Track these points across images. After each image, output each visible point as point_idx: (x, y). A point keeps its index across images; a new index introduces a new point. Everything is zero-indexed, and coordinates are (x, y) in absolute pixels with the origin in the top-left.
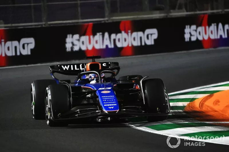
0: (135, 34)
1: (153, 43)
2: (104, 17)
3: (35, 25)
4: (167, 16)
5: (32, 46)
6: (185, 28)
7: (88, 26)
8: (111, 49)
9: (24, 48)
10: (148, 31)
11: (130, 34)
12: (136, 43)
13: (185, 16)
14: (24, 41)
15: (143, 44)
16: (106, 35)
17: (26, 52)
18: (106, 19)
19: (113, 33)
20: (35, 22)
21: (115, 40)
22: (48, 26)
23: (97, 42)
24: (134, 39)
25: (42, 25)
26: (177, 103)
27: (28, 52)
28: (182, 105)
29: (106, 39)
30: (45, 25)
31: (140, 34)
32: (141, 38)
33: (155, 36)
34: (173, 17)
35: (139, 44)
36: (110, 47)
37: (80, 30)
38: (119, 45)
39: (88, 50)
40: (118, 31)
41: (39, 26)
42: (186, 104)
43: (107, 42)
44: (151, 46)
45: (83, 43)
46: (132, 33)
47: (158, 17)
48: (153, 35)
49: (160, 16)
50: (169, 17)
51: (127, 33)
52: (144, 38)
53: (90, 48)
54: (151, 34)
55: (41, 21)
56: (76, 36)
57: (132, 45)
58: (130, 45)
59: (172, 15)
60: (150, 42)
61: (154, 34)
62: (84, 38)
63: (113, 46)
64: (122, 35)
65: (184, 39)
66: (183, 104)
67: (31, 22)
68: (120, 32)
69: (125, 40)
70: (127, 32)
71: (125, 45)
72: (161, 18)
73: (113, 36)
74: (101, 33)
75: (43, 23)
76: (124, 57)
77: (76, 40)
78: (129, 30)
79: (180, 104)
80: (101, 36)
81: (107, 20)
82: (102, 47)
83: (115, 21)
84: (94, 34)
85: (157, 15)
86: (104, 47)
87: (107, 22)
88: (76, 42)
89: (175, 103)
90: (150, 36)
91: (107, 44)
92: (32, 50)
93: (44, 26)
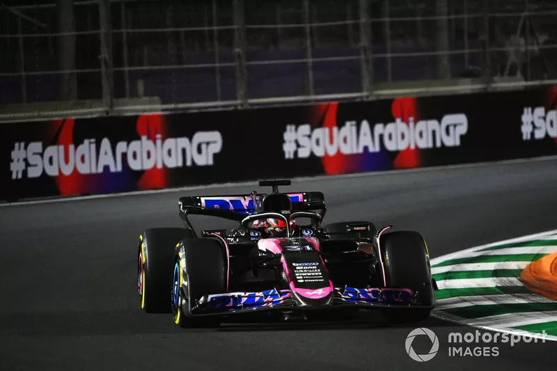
0: (422, 125)
1: (458, 143)
2: (360, 90)
3: (223, 106)
4: (486, 89)
5: (217, 147)
6: (522, 113)
7: (328, 107)
8: (375, 154)
9: (199, 151)
10: (448, 119)
11: (411, 124)
12: (425, 143)
13: (521, 88)
14: (200, 137)
15: (438, 144)
16: (365, 125)
17: (204, 160)
18: (365, 94)
19: (379, 122)
20: (223, 99)
21: (381, 137)
22: (249, 107)
23: (345, 140)
24: (421, 135)
25: (235, 106)
26: (506, 262)
27: (207, 160)
28: (516, 268)
29: (365, 135)
30: (242, 105)
31: (433, 124)
32: (434, 133)
33: (463, 129)
34: (499, 90)
35: (430, 145)
36: (371, 150)
37: (313, 117)
38: (391, 146)
39: (327, 156)
40: (388, 119)
41: (231, 108)
42: (523, 265)
43: (366, 140)
44: (454, 148)
45: (318, 142)
46: (416, 122)
47: (468, 92)
48: (458, 128)
49: (473, 89)
50: (490, 90)
51: (407, 122)
52: (441, 133)
53: (332, 151)
54: (455, 126)
55: (235, 98)
56: (305, 129)
57: (417, 147)
58: (413, 147)
59: (496, 88)
60: (452, 141)
61: (461, 124)
62: (321, 133)
63: (377, 149)
64: (397, 127)
65: (521, 134)
66: (518, 266)
67: (215, 100)
68: (393, 121)
69: (403, 136)
70: (405, 120)
71: (402, 146)
72: (476, 92)
73: (379, 128)
74: (354, 123)
75: (238, 103)
76: (401, 171)
77: (304, 136)
78: (410, 115)
79: (513, 265)
80: (354, 129)
81: (367, 97)
82: (355, 151)
83: (382, 98)
84: (340, 125)
85: (466, 87)
86: (361, 150)
87: (365, 99)
88: (303, 141)
89: (502, 263)
90: (451, 129)
91: (366, 144)
92: (216, 156)
93: (239, 107)
